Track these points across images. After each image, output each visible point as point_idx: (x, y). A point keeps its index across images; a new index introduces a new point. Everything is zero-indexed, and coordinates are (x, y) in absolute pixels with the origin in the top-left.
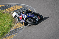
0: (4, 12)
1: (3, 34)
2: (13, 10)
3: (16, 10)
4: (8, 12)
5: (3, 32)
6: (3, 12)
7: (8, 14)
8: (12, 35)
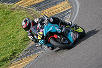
0: (15, 9)
1: (14, 54)
2: (33, 3)
3: (39, 3)
4: (21, 8)
5: (14, 49)
6: (12, 7)
7: (23, 11)
8: (32, 55)
